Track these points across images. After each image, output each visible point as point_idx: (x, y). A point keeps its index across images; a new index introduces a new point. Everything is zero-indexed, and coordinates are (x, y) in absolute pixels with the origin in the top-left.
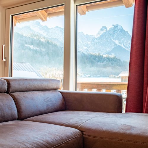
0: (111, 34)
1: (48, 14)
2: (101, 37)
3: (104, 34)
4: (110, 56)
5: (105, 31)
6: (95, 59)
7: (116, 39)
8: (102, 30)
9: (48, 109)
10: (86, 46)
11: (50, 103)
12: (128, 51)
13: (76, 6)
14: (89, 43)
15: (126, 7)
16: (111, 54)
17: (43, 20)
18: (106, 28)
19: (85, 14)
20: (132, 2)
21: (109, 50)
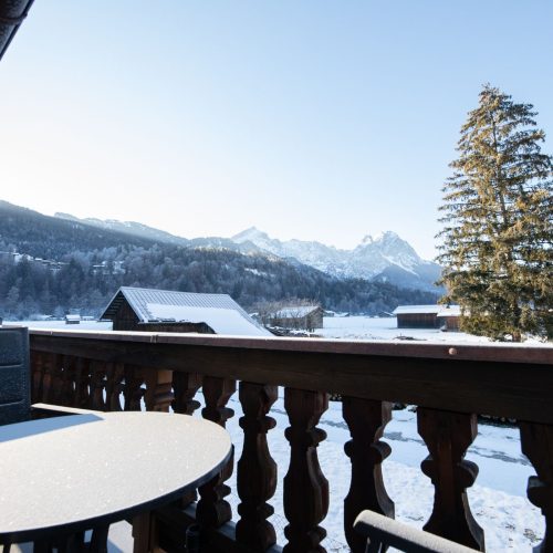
0: (379, 247)
2: (363, 252)
3: (369, 247)
4: (380, 281)
6: (355, 287)
7: (388, 254)
10: (341, 267)
18: (370, 237)
21: (377, 271)
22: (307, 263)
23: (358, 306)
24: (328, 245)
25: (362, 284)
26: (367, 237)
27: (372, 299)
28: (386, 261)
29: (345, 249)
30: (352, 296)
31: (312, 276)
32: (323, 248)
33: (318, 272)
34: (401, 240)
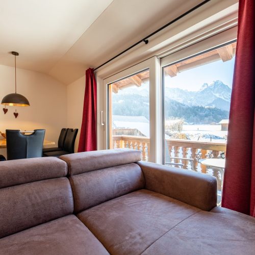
0: (211, 89)
1: (142, 80)
2: (203, 92)
3: (206, 89)
4: (211, 107)
5: (206, 87)
6: (197, 110)
7: (216, 93)
8: (203, 86)
9: (118, 192)
10: (190, 100)
11: (123, 183)
12: (228, 102)
13: (163, 68)
14: (192, 98)
15: (224, 61)
16: (212, 106)
17: (138, 86)
18: (207, 84)
19: (176, 75)
20: (232, 54)
21: (210, 102)
22: (173, 99)
23: (199, 119)
24: (184, 90)
25: (202, 109)
26: (205, 84)
27: (206, 116)
28: (215, 96)
29: (192, 91)
30: (196, 114)
31: (176, 105)
32: (181, 91)
33: (179, 103)
34: (224, 85)
